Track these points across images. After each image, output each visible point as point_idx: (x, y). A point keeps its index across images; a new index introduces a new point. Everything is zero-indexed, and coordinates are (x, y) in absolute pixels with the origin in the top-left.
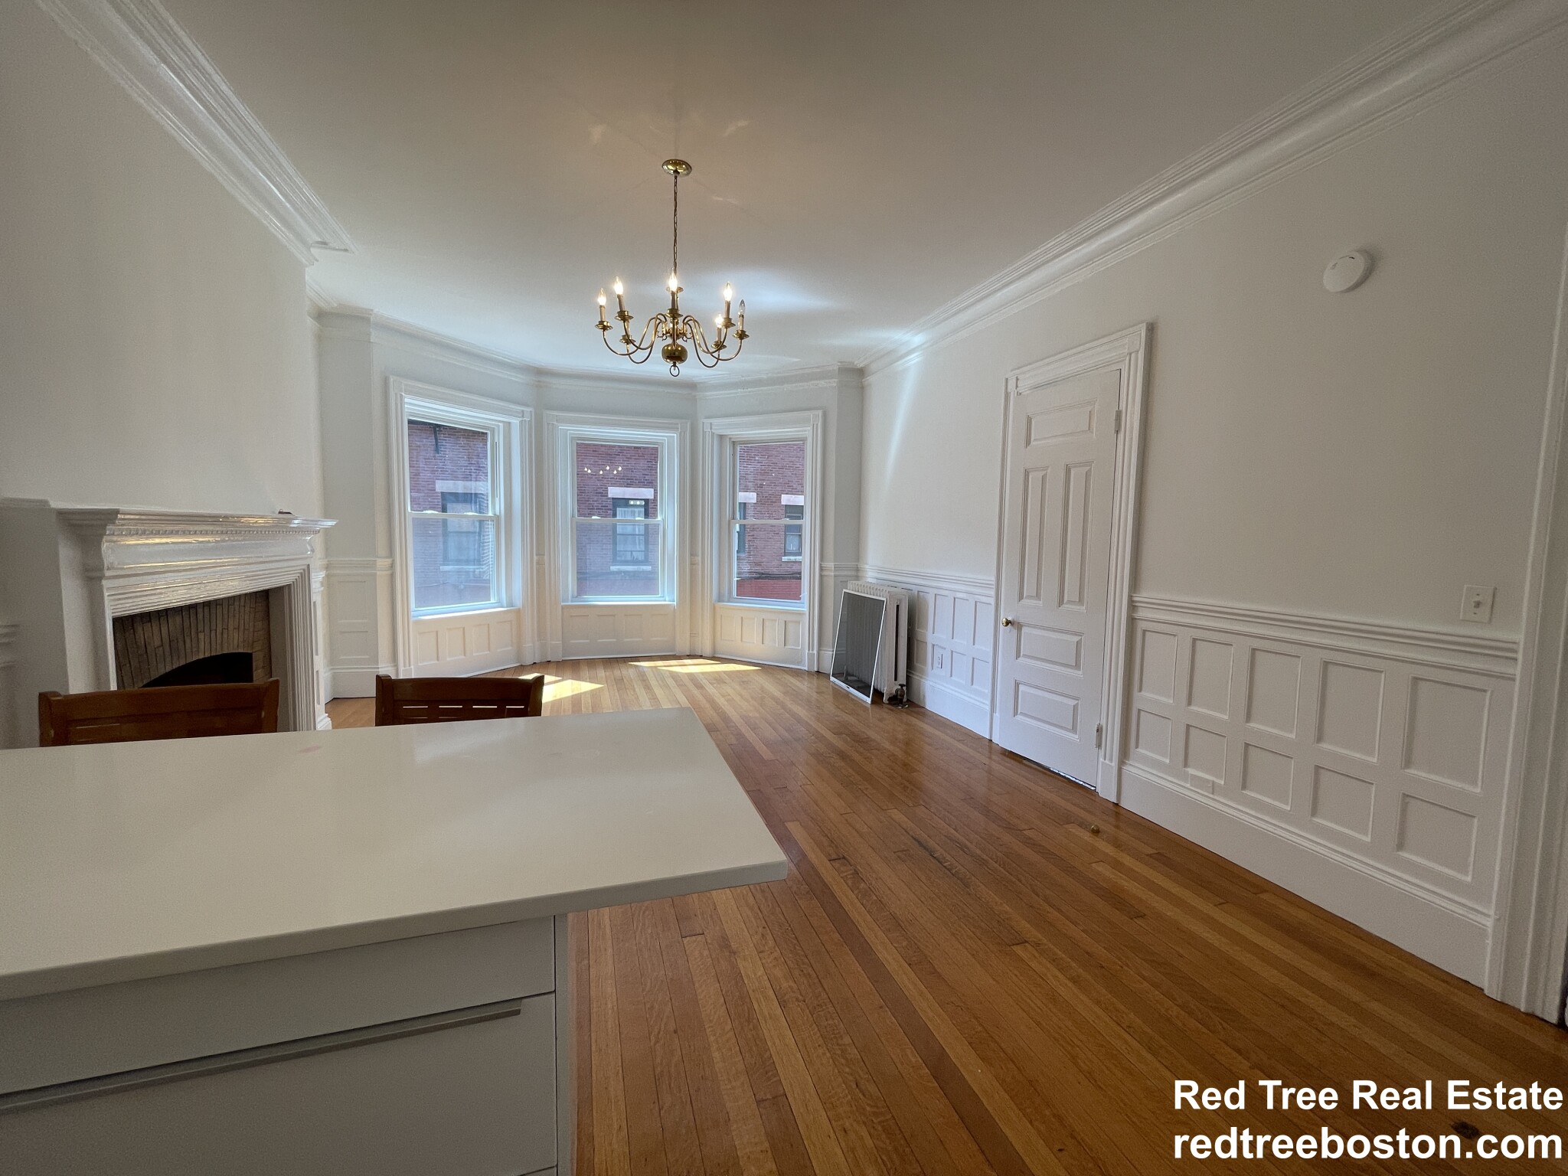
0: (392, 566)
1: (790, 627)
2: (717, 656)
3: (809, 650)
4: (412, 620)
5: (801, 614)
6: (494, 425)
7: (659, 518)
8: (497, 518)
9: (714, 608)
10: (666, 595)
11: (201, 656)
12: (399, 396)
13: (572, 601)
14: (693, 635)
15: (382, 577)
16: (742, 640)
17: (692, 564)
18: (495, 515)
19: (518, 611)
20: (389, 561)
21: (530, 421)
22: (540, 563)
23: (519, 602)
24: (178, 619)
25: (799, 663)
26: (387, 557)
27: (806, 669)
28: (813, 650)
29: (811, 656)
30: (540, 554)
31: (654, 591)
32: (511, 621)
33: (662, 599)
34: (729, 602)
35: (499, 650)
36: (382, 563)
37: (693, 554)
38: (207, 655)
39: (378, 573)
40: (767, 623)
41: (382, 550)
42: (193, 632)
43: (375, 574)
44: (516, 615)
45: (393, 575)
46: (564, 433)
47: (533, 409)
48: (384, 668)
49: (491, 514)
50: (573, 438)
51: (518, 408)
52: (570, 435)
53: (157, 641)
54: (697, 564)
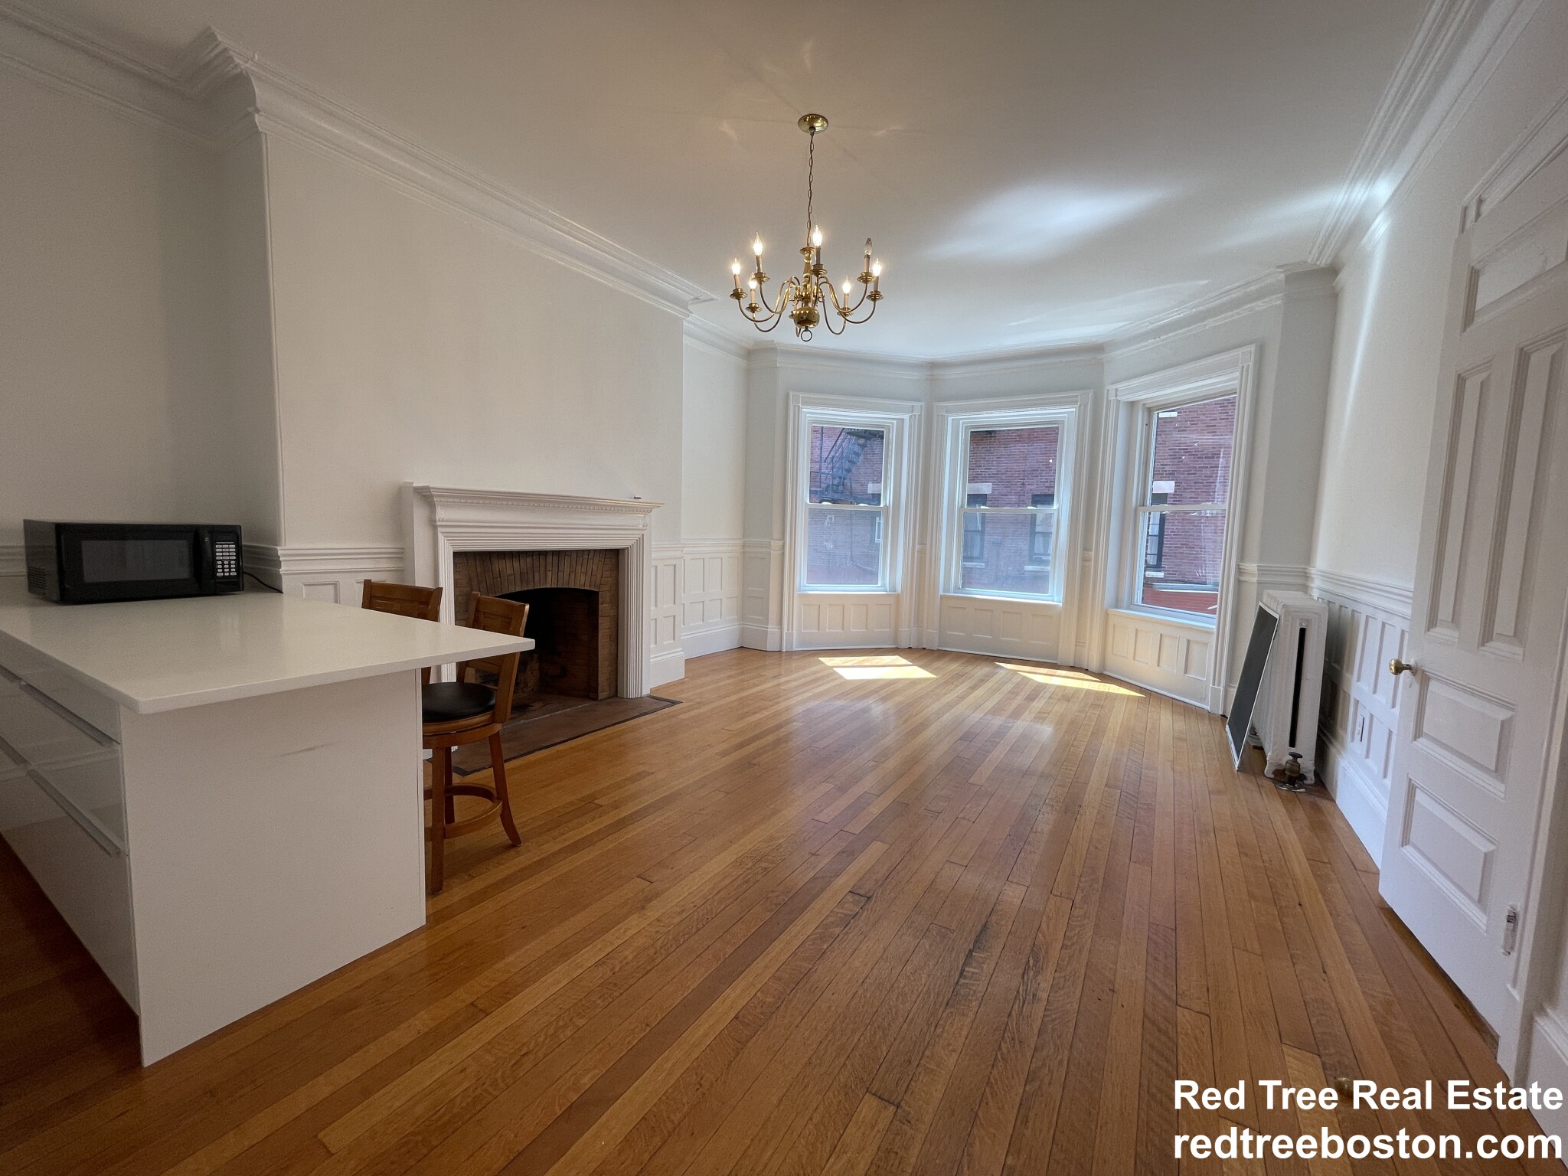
0: (783, 547)
1: (1195, 649)
2: (1105, 673)
3: (1214, 684)
4: (797, 593)
5: (1208, 632)
6: (889, 423)
7: (1055, 506)
8: (887, 508)
9: (1106, 616)
10: (1053, 596)
11: (548, 586)
12: (797, 408)
13: (954, 593)
14: (1079, 643)
15: (775, 554)
16: (1134, 659)
17: (1085, 560)
18: (886, 506)
19: (898, 597)
20: (781, 543)
21: (920, 415)
22: (922, 553)
23: (899, 589)
24: (529, 560)
25: (1202, 700)
26: (779, 540)
27: (1208, 708)
28: (1219, 685)
29: (1215, 692)
30: (923, 543)
31: (1044, 590)
32: (890, 605)
33: (1051, 598)
34: (1128, 608)
35: (875, 630)
36: (776, 544)
37: (1086, 548)
38: (554, 586)
39: (772, 552)
40: (1166, 641)
41: (776, 534)
42: (542, 569)
43: (770, 553)
44: (895, 600)
45: (783, 554)
46: (956, 423)
47: (923, 404)
48: (772, 628)
49: (882, 505)
50: (966, 427)
51: (910, 404)
52: (963, 423)
53: (510, 571)
54: (1090, 560)
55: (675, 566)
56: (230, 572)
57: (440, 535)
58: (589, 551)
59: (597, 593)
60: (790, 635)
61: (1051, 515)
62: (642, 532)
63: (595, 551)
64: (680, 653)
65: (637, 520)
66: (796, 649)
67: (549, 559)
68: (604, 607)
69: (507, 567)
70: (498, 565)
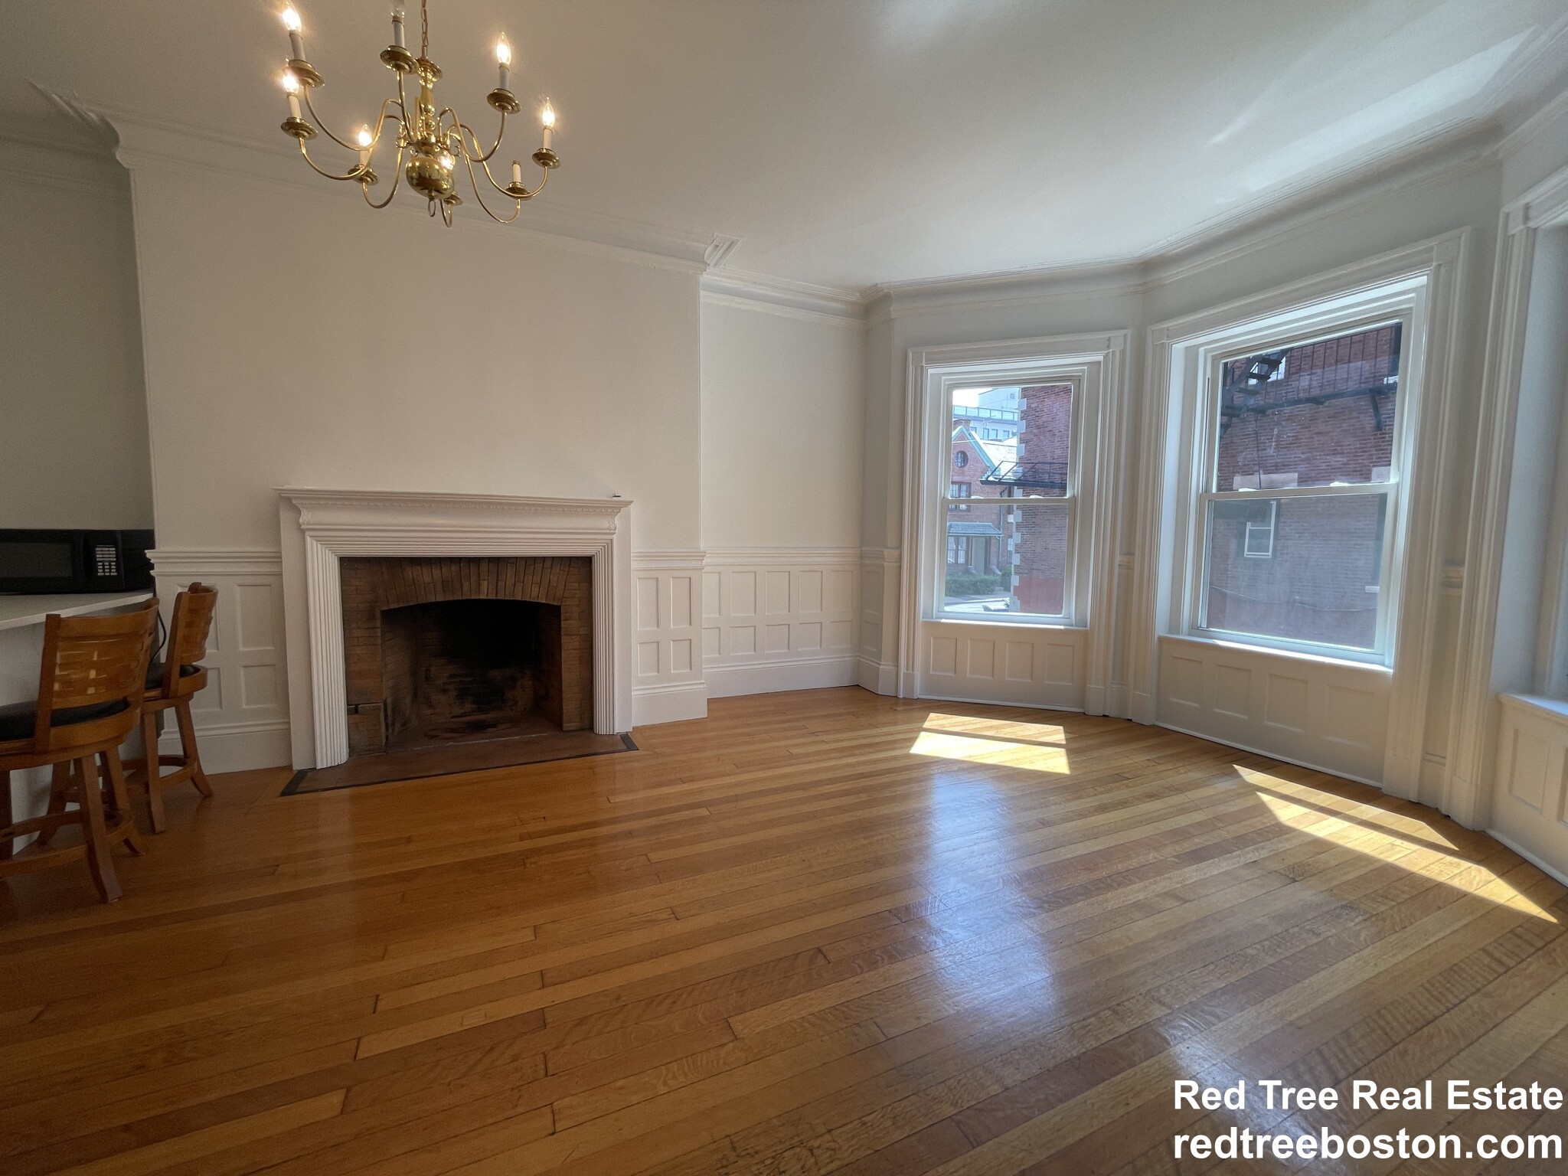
0: (900, 558)
4: (921, 618)
7: (1392, 481)
11: (483, 597)
13: (1190, 634)
15: (890, 568)
16: (1559, 818)
18: (1074, 496)
19: (1086, 634)
20: (897, 552)
21: (1123, 352)
22: (1127, 568)
23: (1090, 623)
24: (454, 568)
26: (896, 548)
30: (1128, 552)
33: (1373, 658)
34: (1557, 697)
35: (1047, 682)
38: (492, 597)
39: (886, 565)
41: (892, 541)
42: (474, 579)
43: (883, 566)
44: (1078, 639)
45: (900, 567)
46: (1191, 354)
47: (1129, 332)
48: (885, 666)
49: (1068, 496)
50: (1215, 359)
51: (1105, 335)
52: (1206, 352)
53: (427, 579)
54: (1460, 586)
55: (690, 578)
56: (110, 572)
57: (308, 539)
58: (544, 559)
59: (559, 608)
60: (910, 678)
61: (1383, 498)
62: (610, 537)
63: (553, 558)
64: (702, 686)
65: (603, 523)
66: (920, 697)
67: (484, 567)
68: (569, 624)
69: (425, 575)
70: (410, 573)
